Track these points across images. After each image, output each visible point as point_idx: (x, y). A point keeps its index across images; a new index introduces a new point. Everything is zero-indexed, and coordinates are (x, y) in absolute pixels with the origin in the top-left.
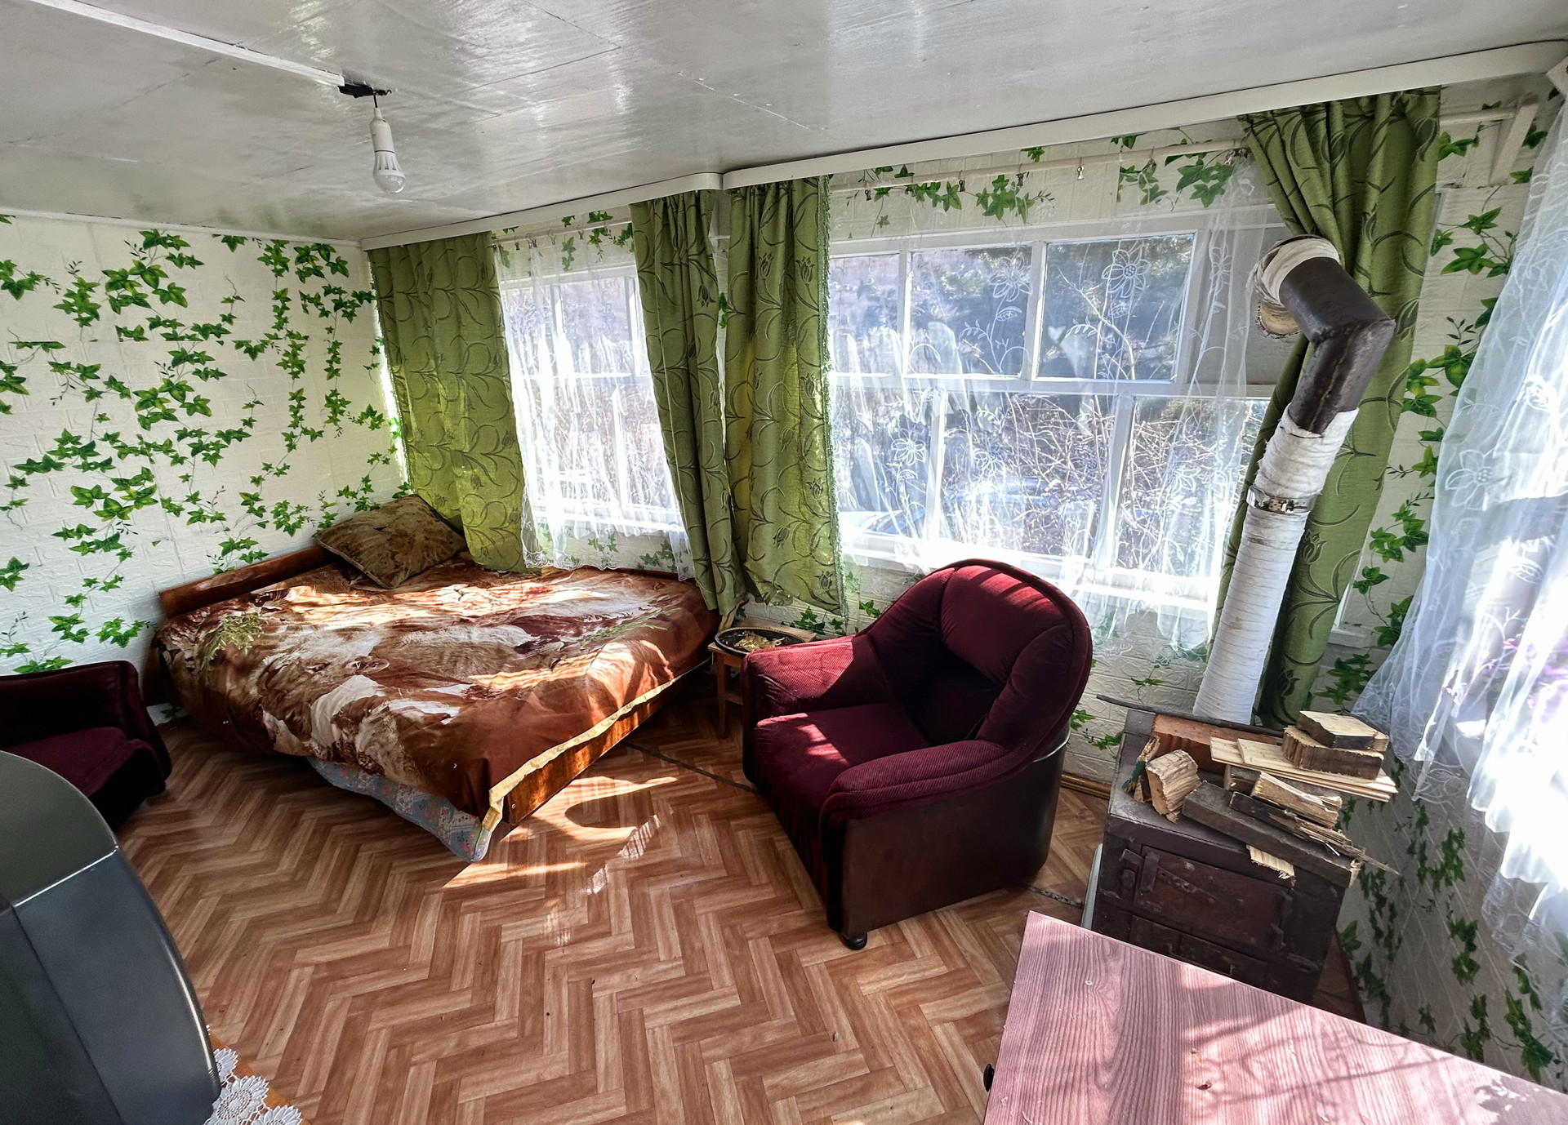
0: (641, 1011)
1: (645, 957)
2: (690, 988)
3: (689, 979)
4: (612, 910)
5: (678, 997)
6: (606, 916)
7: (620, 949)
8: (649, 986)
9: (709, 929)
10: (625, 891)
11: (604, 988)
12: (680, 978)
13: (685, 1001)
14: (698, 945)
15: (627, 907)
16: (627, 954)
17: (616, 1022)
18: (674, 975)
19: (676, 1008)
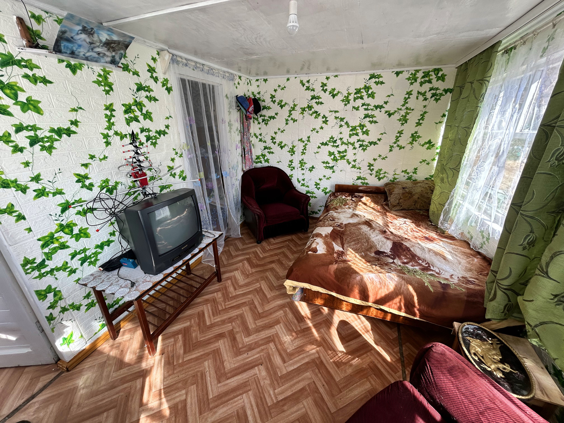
0: (249, 390)
1: (275, 382)
2: (262, 410)
3: (267, 409)
4: (295, 359)
5: (257, 406)
6: (293, 357)
7: (277, 370)
8: (262, 390)
9: (296, 412)
10: (307, 360)
11: (259, 370)
12: (267, 404)
13: (256, 410)
14: (285, 408)
15: (299, 365)
16: (276, 374)
17: (245, 381)
18: (268, 400)
19: (252, 406)
